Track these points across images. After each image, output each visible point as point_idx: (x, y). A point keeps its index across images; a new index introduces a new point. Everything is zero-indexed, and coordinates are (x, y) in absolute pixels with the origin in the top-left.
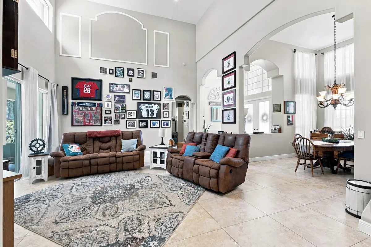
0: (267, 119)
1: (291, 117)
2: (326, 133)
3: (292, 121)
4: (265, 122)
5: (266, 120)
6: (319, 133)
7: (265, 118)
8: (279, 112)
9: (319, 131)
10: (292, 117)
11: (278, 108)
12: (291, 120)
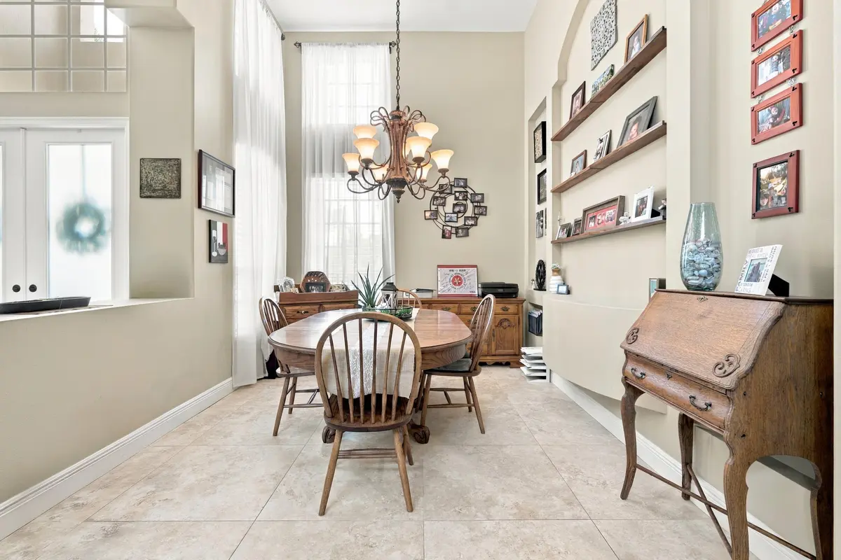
0: (99, 230)
1: (220, 226)
2: (314, 292)
3: (225, 245)
4: (82, 251)
5: (93, 238)
6: (297, 290)
7: (85, 227)
8: (171, 197)
9: (297, 286)
10: (225, 227)
11: (165, 178)
12: (220, 240)
